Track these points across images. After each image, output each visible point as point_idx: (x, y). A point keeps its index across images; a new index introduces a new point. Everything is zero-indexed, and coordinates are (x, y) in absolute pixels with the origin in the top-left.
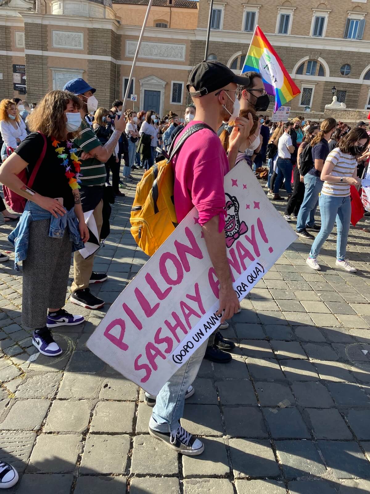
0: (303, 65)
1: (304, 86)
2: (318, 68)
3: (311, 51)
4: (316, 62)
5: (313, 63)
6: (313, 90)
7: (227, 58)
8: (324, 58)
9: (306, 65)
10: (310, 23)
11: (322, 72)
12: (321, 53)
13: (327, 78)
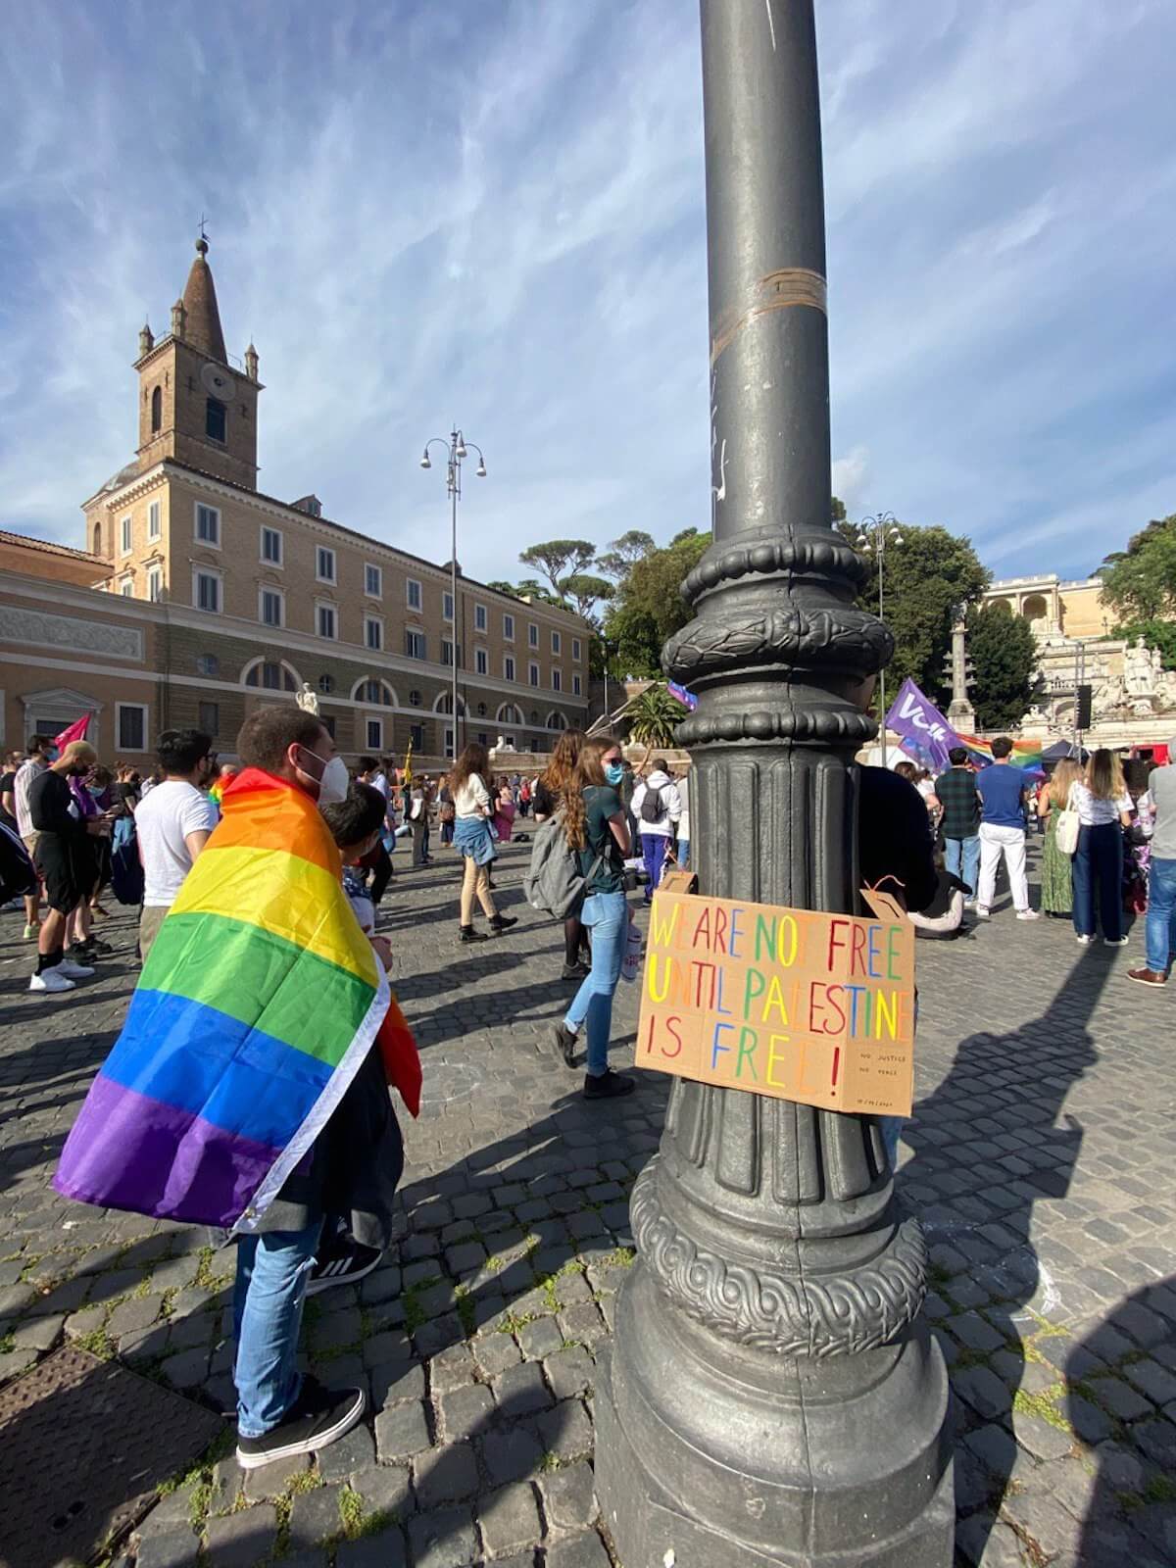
0: (362, 686)
1: (369, 719)
2: (382, 693)
3: (369, 669)
4: (377, 685)
5: (374, 685)
6: (382, 726)
7: (238, 665)
8: (388, 680)
9: (366, 687)
10: (362, 628)
11: (388, 701)
12: (385, 672)
13: (396, 708)
